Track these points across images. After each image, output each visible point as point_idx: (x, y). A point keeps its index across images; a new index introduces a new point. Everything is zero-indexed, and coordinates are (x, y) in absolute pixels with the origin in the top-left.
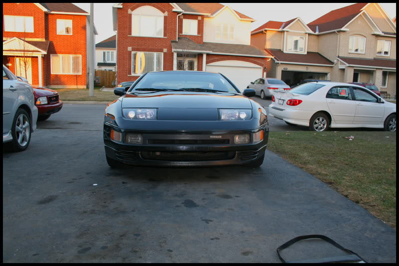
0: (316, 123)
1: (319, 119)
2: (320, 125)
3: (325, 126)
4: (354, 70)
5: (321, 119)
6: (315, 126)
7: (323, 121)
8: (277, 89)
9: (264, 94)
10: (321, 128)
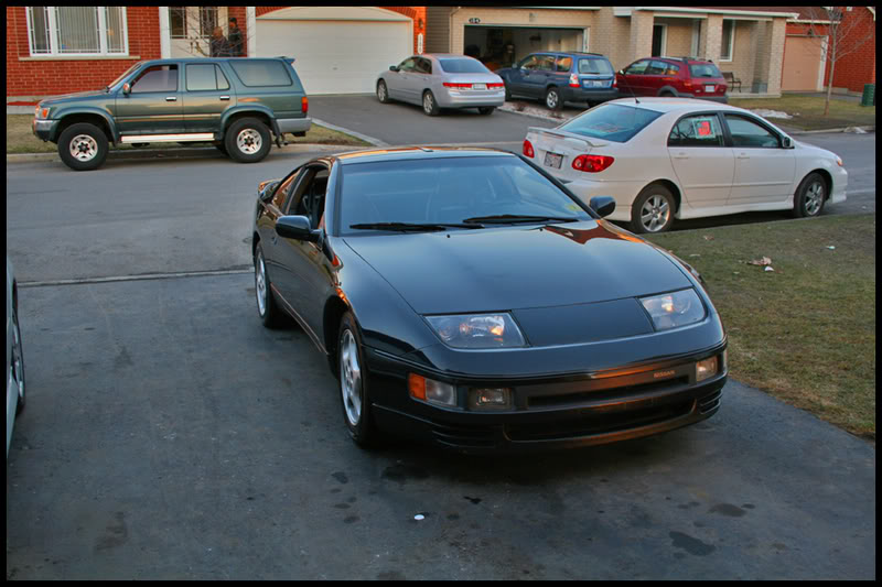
0: (646, 212)
1: (652, 202)
2: (655, 216)
3: (667, 218)
4: (656, 18)
5: (657, 201)
6: (644, 218)
7: (661, 204)
8: (469, 85)
9: (433, 99)
10: (658, 223)
